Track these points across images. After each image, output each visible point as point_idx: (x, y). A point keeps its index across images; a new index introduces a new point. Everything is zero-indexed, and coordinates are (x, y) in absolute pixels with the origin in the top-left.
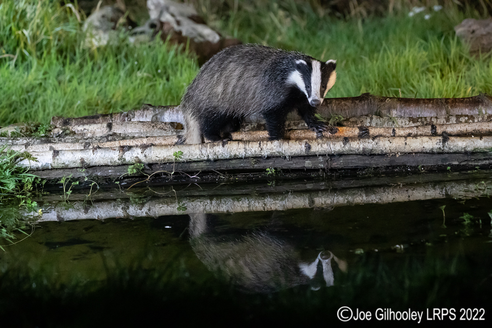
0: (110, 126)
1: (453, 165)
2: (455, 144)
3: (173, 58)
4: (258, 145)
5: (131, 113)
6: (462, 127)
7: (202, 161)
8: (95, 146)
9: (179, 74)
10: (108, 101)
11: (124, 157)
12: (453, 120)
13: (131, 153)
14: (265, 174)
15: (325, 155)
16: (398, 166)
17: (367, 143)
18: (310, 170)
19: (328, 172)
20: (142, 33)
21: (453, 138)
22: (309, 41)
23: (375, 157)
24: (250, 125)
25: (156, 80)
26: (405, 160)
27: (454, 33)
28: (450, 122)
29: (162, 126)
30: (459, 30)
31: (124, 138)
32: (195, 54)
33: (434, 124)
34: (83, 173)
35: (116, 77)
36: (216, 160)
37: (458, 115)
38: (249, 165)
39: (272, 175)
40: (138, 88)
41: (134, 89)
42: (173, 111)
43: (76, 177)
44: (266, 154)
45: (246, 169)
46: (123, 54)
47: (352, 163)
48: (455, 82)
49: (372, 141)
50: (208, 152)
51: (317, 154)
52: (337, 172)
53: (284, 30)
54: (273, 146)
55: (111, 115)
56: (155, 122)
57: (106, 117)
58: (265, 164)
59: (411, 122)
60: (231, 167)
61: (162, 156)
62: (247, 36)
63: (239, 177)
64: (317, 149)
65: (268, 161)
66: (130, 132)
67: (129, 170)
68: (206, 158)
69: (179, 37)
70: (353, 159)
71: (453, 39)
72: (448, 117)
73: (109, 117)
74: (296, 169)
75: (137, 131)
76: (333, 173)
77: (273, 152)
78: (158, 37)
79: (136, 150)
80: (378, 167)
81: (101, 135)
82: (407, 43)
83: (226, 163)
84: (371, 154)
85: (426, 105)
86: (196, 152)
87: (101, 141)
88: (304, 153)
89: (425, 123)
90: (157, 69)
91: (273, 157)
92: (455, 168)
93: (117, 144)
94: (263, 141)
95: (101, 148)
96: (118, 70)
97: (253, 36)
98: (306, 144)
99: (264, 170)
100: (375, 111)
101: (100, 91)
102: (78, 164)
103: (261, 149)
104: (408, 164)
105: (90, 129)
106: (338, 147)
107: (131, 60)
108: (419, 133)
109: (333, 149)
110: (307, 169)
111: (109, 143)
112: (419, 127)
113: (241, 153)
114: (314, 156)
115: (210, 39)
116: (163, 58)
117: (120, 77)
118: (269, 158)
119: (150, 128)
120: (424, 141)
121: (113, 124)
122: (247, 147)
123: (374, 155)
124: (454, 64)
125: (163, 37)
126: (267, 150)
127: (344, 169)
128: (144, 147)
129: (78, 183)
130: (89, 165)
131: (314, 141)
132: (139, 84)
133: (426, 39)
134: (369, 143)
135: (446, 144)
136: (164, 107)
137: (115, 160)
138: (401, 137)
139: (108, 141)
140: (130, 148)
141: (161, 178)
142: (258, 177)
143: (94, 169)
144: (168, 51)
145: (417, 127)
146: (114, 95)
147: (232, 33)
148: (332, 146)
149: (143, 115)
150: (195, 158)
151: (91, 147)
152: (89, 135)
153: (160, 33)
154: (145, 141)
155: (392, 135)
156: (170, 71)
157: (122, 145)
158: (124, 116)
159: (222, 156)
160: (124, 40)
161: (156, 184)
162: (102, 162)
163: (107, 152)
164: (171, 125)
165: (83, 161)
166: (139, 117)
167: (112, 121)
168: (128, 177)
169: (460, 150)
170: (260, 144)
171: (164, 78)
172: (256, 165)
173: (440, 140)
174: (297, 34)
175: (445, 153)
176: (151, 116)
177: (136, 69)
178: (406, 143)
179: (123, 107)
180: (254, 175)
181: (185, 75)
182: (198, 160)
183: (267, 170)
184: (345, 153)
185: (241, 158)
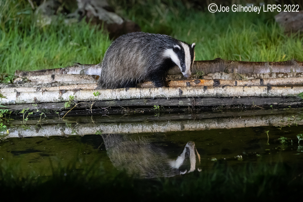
0: (53, 77)
1: (274, 105)
2: (275, 91)
3: (93, 34)
4: (149, 90)
5: (67, 69)
6: (280, 81)
7: (113, 100)
8: (44, 89)
10: (51, 60)
11: (62, 97)
12: (274, 76)
13: (67, 94)
14: (153, 109)
15: (192, 97)
16: (239, 105)
17: (219, 90)
19: (193, 108)
20: (73, 17)
21: (274, 88)
23: (224, 99)
26: (243, 100)
27: (274, 20)
28: (272, 77)
29: (87, 78)
30: (277, 18)
31: (62, 85)
32: (107, 32)
33: (262, 78)
34: (35, 107)
35: (56, 46)
36: (121, 100)
37: (277, 73)
38: (142, 103)
39: (157, 110)
40: (71, 52)
41: (68, 53)
42: (94, 68)
43: (31, 110)
44: (154, 96)
45: (141, 106)
46: (61, 31)
47: (209, 102)
49: (222, 89)
50: (117, 94)
51: (187, 96)
52: (199, 108)
53: (164, 16)
54: (158, 91)
55: (54, 69)
56: (82, 75)
57: (51, 71)
58: (153, 103)
59: (247, 77)
60: (131, 104)
61: (87, 96)
62: (140, 20)
63: (136, 111)
64: (187, 94)
65: (155, 100)
66: (66, 81)
67: (65, 105)
68: (115, 98)
69: (97, 20)
70: (210, 100)
72: (271, 74)
74: (173, 106)
75: (71, 80)
76: (197, 109)
77: (158, 95)
78: (84, 20)
79: (70, 93)
80: (226, 106)
81: (48, 82)
83: (128, 101)
84: (221, 97)
85: (257, 66)
86: (109, 94)
87: (47, 87)
88: (178, 96)
89: (256, 78)
90: (83, 41)
91: (158, 98)
92: (275, 107)
93: (58, 88)
94: (152, 88)
95: (47, 91)
96: (58, 41)
98: (180, 90)
99: (152, 107)
100: (224, 69)
102: (32, 101)
103: (151, 93)
104: (245, 104)
105: (40, 79)
106: (200, 92)
107: (66, 34)
108: (252, 84)
109: (197, 94)
110: (180, 106)
111: (52, 88)
112: (252, 80)
113: (137, 96)
114: (185, 98)
115: (117, 22)
116: (87, 33)
118: (155, 98)
119: (79, 79)
120: (255, 89)
121: (55, 76)
122: (142, 91)
123: (223, 98)
124: (274, 40)
125: (87, 20)
126: (155, 94)
127: (204, 107)
128: (75, 91)
129: (32, 113)
130: (40, 102)
131: (185, 88)
134: (220, 90)
135: (270, 91)
136: (88, 65)
137: (56, 99)
138: (241, 86)
139: (52, 86)
140: (66, 91)
142: (148, 111)
143: (43, 105)
144: (90, 29)
145: (251, 80)
146: (55, 57)
147: (131, 19)
148: (196, 91)
149: (75, 70)
150: (108, 98)
151: (41, 90)
152: (40, 82)
153: (85, 17)
154: (76, 87)
155: (235, 85)
156: (91, 42)
157: (61, 89)
158: (62, 70)
159: (126, 97)
160: (61, 21)
162: (48, 100)
163: (51, 93)
164: (93, 77)
165: (35, 100)
166: (72, 71)
167: (55, 73)
168: (64, 110)
169: (278, 95)
170: (150, 89)
171: (88, 46)
172: (147, 103)
173: (265, 88)
174: (172, 19)
175: (269, 97)
176: (80, 71)
177: (69, 40)
178: (244, 91)
179: (61, 65)
180: (146, 109)
181: (101, 45)
182: (110, 99)
183: (154, 106)
184: (205, 96)
185: (138, 99)
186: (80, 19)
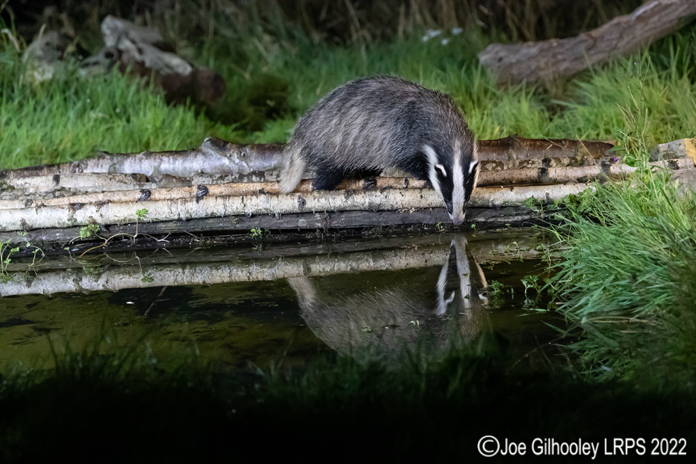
0: (57, 179)
1: (478, 222)
2: (481, 196)
3: (134, 94)
4: (240, 200)
5: (83, 163)
6: (488, 176)
7: (171, 221)
8: (39, 203)
9: (141, 114)
10: (55, 147)
11: (74, 217)
13: (83, 212)
14: (249, 236)
15: (323, 212)
16: (412, 224)
17: (374, 197)
18: (304, 231)
19: (326, 232)
20: (96, 63)
22: (302, 73)
23: (384, 214)
24: (230, 176)
25: (114, 122)
26: (420, 216)
27: (478, 61)
29: (122, 179)
30: (483, 58)
31: (74, 194)
32: (161, 89)
34: (24, 238)
35: (64, 119)
36: (188, 220)
37: (484, 161)
38: (229, 225)
39: (258, 237)
40: (92, 131)
41: (87, 133)
42: (135, 160)
43: (16, 243)
44: (250, 211)
45: (226, 231)
46: (73, 90)
47: (355, 221)
48: (480, 122)
49: (380, 194)
50: (179, 210)
51: (314, 210)
52: (338, 232)
53: (270, 59)
54: (259, 201)
55: (59, 165)
56: (112, 174)
57: (52, 168)
58: (250, 223)
60: (207, 228)
61: (122, 215)
62: (225, 67)
63: (217, 240)
64: (313, 205)
65: (252, 219)
66: (82, 186)
67: (81, 233)
68: (176, 217)
69: (142, 69)
70: (357, 217)
71: (477, 68)
73: (55, 168)
74: (287, 230)
75: (91, 185)
76: (333, 234)
77: (259, 208)
78: (115, 69)
79: (89, 209)
80: (388, 226)
81: (46, 190)
82: (421, 73)
83: (201, 223)
84: (379, 210)
86: (164, 210)
87: (46, 198)
88: (297, 209)
90: (115, 108)
91: (259, 215)
92: (481, 226)
93: (66, 201)
94: (246, 196)
95: (46, 206)
96: (66, 109)
97: (233, 66)
98: (299, 198)
99: (248, 231)
101: (45, 135)
102: (18, 227)
103: (245, 205)
104: (424, 222)
105: (32, 183)
106: (338, 201)
107: (83, 97)
109: (332, 205)
110: (301, 230)
111: (56, 200)
113: (219, 211)
114: (310, 213)
115: (180, 70)
116: (122, 93)
117: (69, 119)
118: (253, 216)
119: (107, 181)
121: (61, 176)
122: (227, 203)
123: (383, 211)
124: (478, 99)
125: (122, 69)
126: (252, 207)
127: (347, 229)
128: (100, 204)
129: (18, 249)
130: (32, 227)
131: (309, 194)
132: (92, 127)
133: (443, 69)
134: (376, 196)
136: (124, 155)
137: (64, 221)
138: (415, 188)
139: (55, 197)
140: (82, 205)
141: (122, 242)
142: (241, 239)
143: (37, 232)
144: (128, 86)
146: (61, 141)
147: (207, 64)
148: (331, 200)
149: (98, 165)
150: (162, 217)
151: (33, 205)
152: (31, 190)
153: (118, 64)
154: (101, 197)
155: (405, 186)
156: (130, 111)
157: (72, 202)
158: (75, 167)
159: (197, 214)
160: (73, 73)
161: (115, 250)
162: (48, 224)
163: (53, 210)
164: (133, 177)
165: (24, 223)
166: (92, 167)
167: (60, 172)
168: (80, 242)
169: (487, 204)
170: (243, 199)
171: (124, 119)
172: (238, 225)
174: (286, 63)
176: (108, 166)
177: (89, 109)
178: (422, 197)
179: (73, 155)
180: (236, 237)
181: (150, 115)
182: (167, 219)
183: (252, 231)
184: (347, 209)
185: (220, 217)
186: (110, 67)
